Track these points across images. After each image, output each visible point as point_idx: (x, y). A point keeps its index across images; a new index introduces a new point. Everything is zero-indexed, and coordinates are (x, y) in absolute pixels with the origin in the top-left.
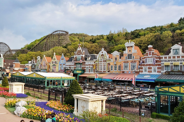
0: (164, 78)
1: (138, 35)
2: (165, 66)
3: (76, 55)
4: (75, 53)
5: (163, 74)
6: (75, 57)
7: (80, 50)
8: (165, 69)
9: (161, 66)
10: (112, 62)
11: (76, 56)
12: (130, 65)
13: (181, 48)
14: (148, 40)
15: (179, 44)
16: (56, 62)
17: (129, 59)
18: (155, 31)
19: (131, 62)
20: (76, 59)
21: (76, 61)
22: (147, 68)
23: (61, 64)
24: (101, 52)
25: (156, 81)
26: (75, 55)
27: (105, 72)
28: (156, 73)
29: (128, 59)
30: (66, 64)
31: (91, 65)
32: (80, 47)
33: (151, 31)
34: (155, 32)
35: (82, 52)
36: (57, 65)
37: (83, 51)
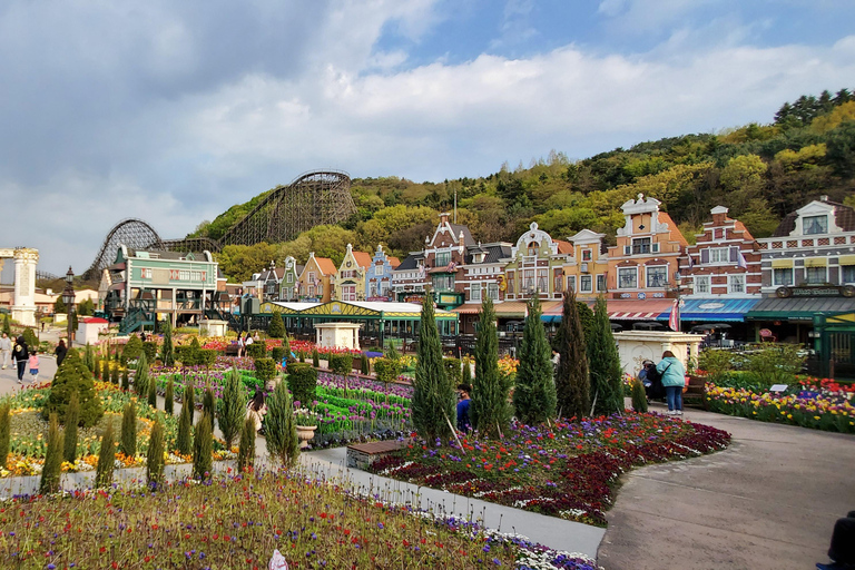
0: (776, 309)
1: (618, 174)
2: (775, 270)
3: (432, 248)
4: (427, 241)
5: (770, 296)
6: (426, 256)
7: (447, 232)
8: (776, 281)
9: (760, 271)
10: (572, 266)
11: (431, 251)
12: (642, 271)
13: (831, 211)
14: (667, 189)
15: (824, 202)
16: (355, 271)
17: (639, 253)
18: (685, 157)
19: (647, 264)
20: (430, 260)
21: (434, 267)
22: (710, 279)
23: (375, 280)
24: (528, 234)
25: (751, 317)
26: (429, 248)
27: (547, 296)
28: (744, 295)
29: (634, 253)
30: (395, 276)
31: (490, 278)
32: (447, 223)
33: (670, 158)
34: (688, 159)
35: (454, 238)
36: (358, 282)
37: (457, 235)
